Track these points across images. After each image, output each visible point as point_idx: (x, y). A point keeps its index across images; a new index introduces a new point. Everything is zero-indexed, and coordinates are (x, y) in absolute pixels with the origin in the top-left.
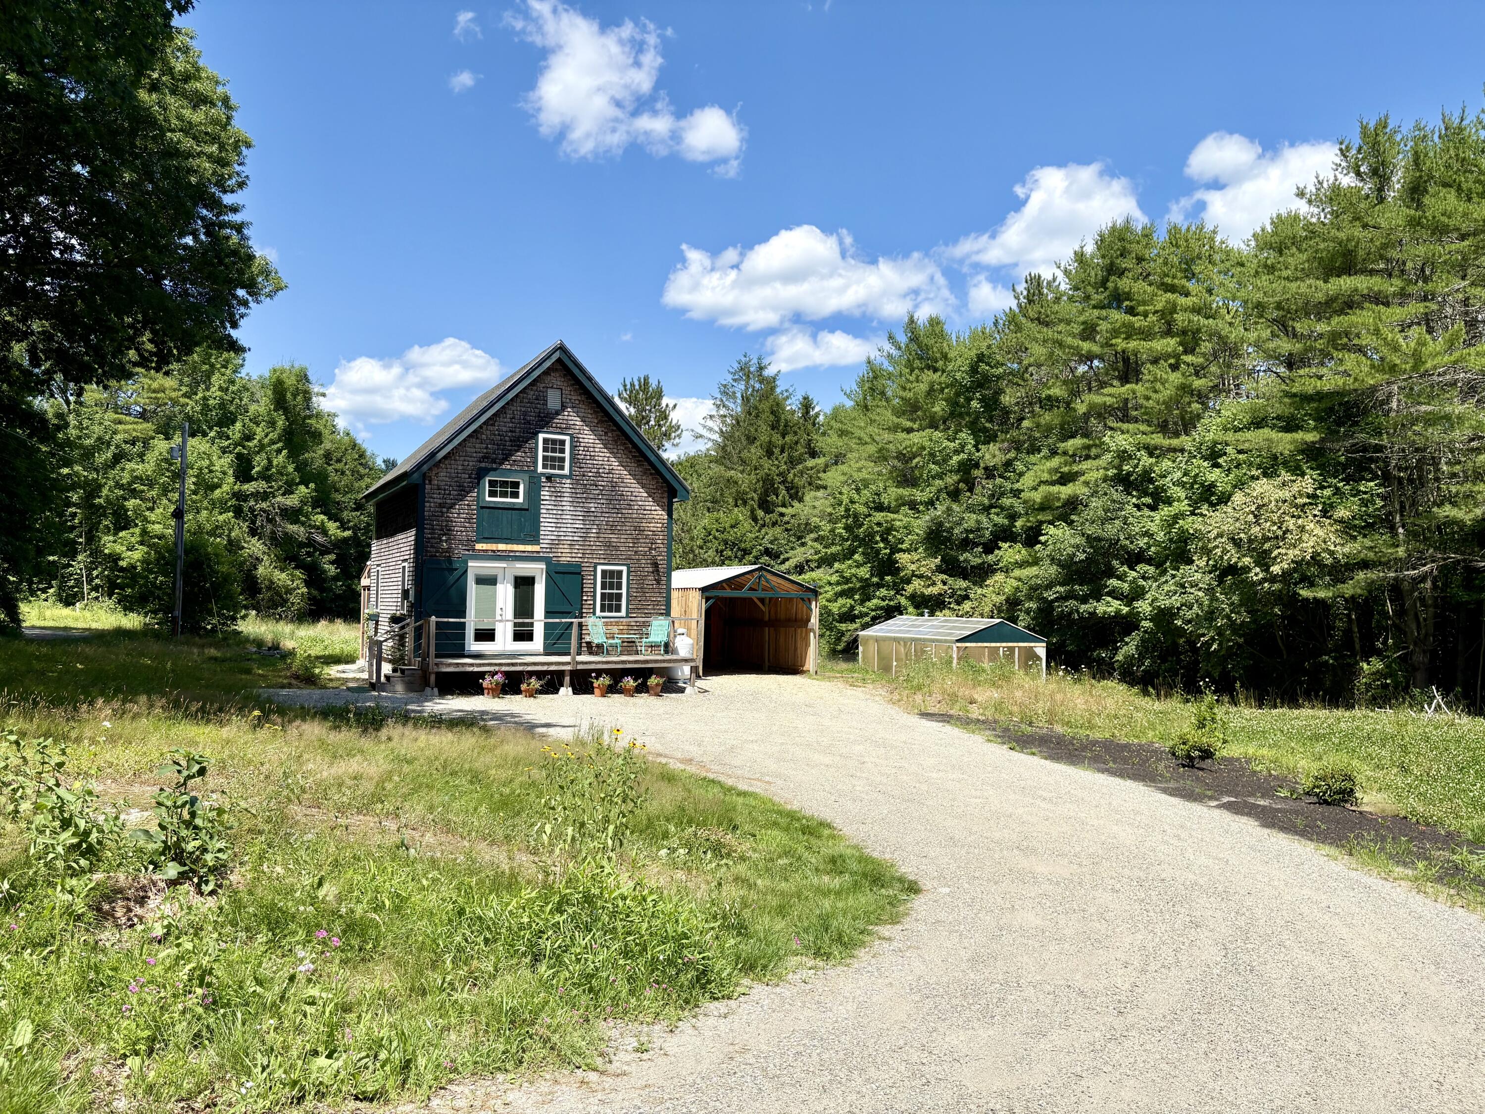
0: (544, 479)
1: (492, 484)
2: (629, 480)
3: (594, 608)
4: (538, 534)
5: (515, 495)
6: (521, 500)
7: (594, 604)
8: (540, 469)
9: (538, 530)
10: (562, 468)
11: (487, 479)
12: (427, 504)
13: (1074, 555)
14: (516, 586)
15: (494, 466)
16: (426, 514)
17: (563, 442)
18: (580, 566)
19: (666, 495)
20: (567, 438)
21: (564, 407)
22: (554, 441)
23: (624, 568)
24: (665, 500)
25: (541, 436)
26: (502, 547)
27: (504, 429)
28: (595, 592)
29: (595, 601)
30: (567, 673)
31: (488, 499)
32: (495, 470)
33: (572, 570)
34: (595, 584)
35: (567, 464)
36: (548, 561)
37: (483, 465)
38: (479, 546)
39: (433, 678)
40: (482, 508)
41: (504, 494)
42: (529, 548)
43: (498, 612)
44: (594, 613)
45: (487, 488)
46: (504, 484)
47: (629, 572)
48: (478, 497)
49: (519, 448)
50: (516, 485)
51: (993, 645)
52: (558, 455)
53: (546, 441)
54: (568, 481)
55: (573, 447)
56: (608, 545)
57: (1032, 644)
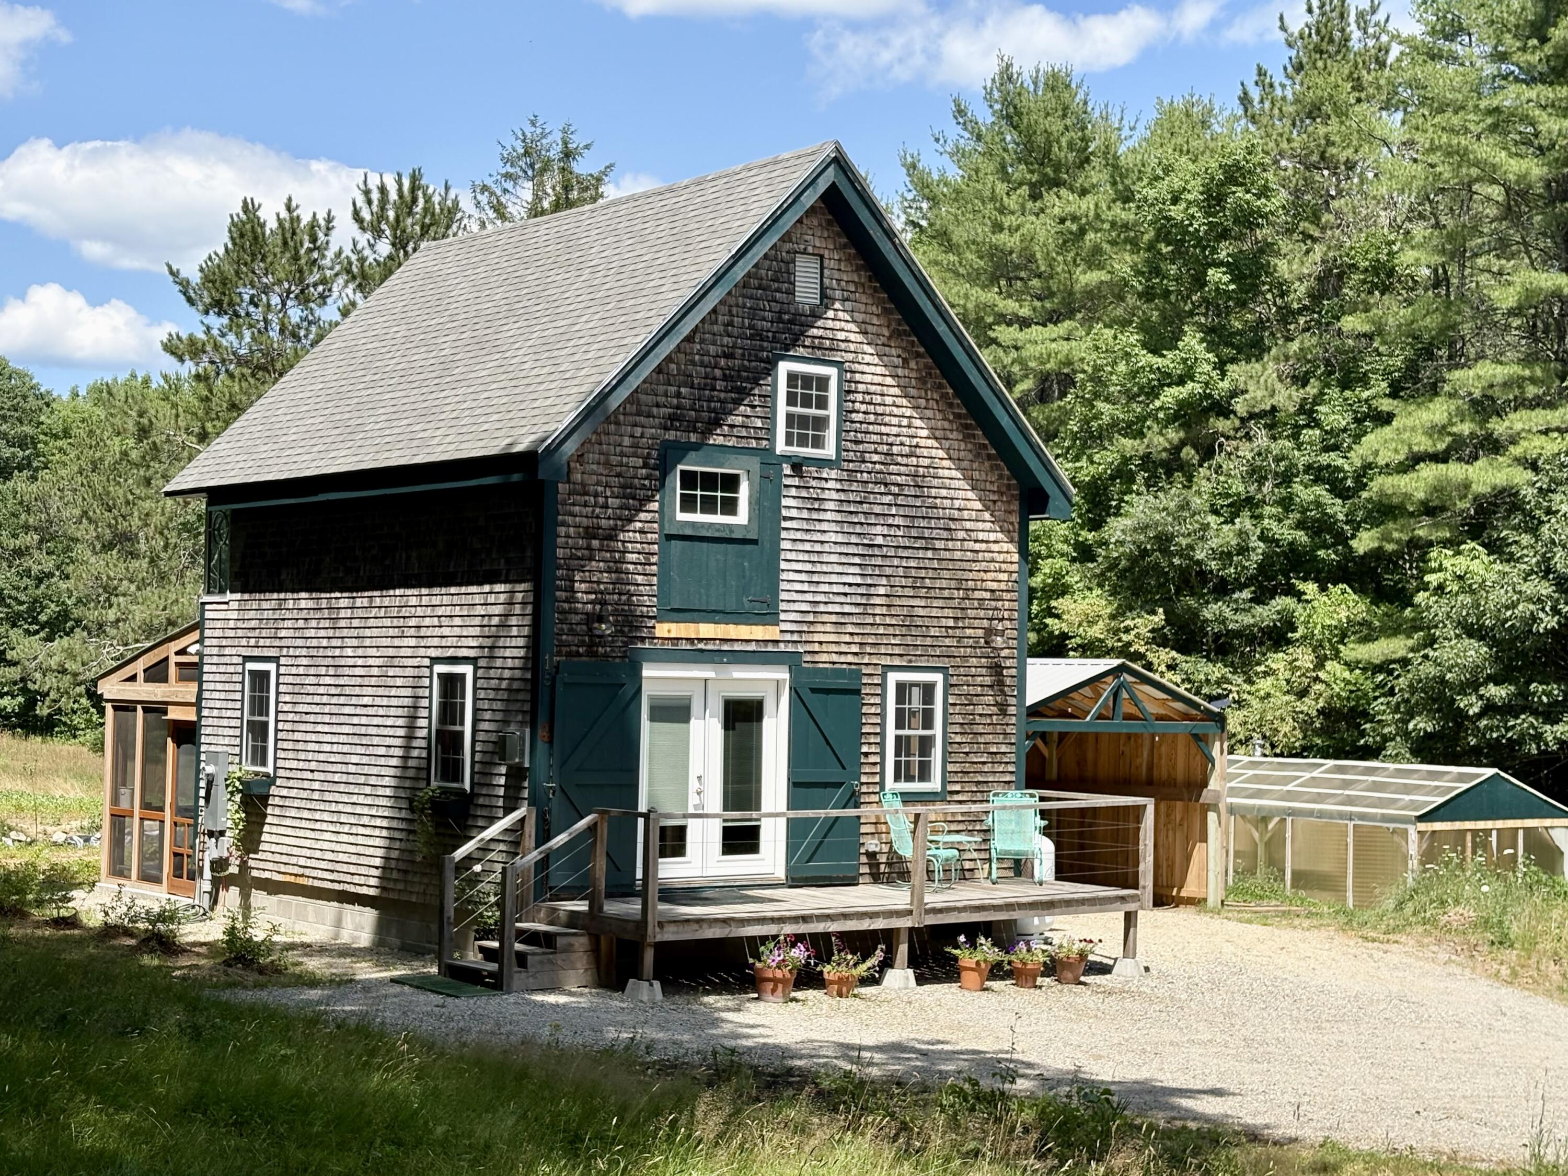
0: (787, 470)
1: (689, 479)
2: (949, 472)
3: (882, 774)
4: (776, 600)
5: (730, 507)
6: (742, 517)
7: (882, 764)
8: (781, 447)
9: (775, 591)
10: (818, 442)
11: (680, 467)
12: (562, 530)
13: (1534, 618)
14: (728, 725)
15: (693, 438)
16: (560, 552)
17: (823, 382)
18: (859, 675)
19: (1015, 506)
20: (832, 372)
21: (826, 299)
22: (807, 380)
23: (938, 678)
24: (1015, 519)
25: (784, 368)
26: (706, 630)
27: (712, 349)
28: (882, 735)
29: (882, 754)
30: (904, 937)
31: (681, 517)
32: (697, 447)
33: (843, 683)
34: (883, 715)
35: (831, 435)
36: (792, 660)
37: (671, 435)
38: (663, 630)
39: (649, 956)
40: (670, 537)
41: (709, 506)
42: (759, 632)
43: (693, 785)
44: (882, 784)
45: (679, 491)
46: (709, 481)
47: (948, 686)
48: (661, 511)
49: (740, 395)
50: (731, 482)
51: (1481, 825)
52: (813, 411)
53: (792, 378)
54: (834, 474)
55: (845, 393)
56: (909, 624)
57: (1548, 822)
